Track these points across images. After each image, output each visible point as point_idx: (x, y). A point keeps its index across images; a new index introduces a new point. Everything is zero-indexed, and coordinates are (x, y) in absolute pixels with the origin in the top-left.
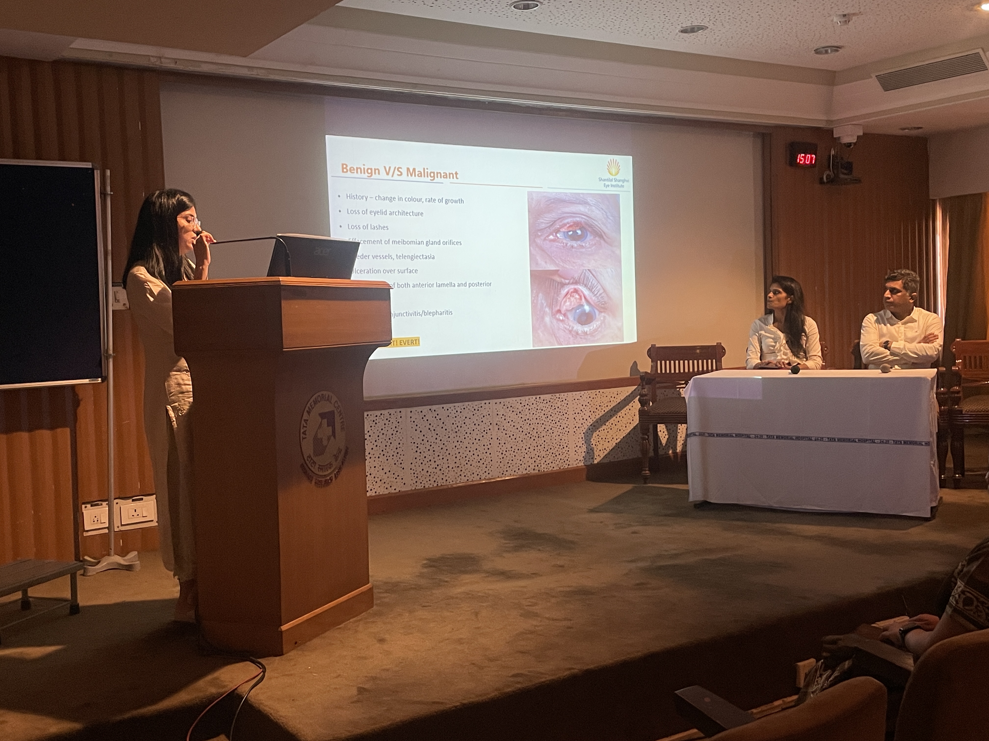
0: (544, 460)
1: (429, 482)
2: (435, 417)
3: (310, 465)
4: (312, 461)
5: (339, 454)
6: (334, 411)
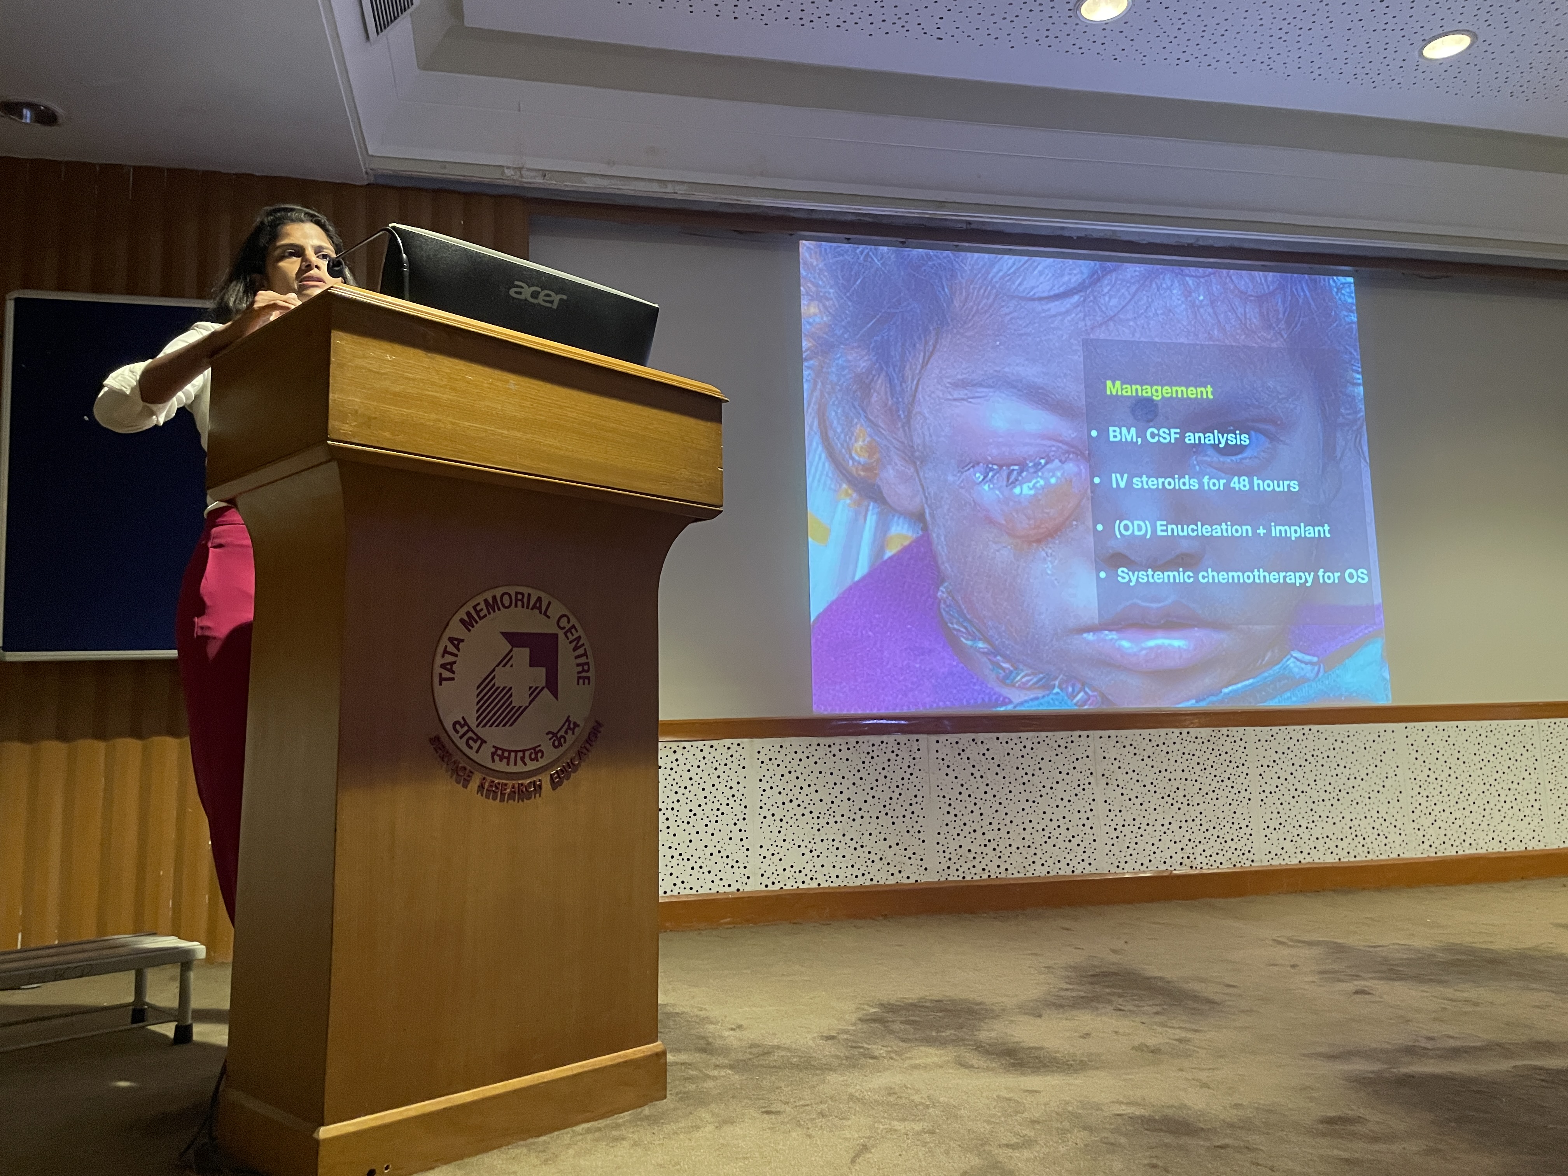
0: (1201, 847)
1: (973, 871)
2: (984, 754)
3: (461, 743)
4: (470, 734)
5: (566, 732)
6: (556, 636)
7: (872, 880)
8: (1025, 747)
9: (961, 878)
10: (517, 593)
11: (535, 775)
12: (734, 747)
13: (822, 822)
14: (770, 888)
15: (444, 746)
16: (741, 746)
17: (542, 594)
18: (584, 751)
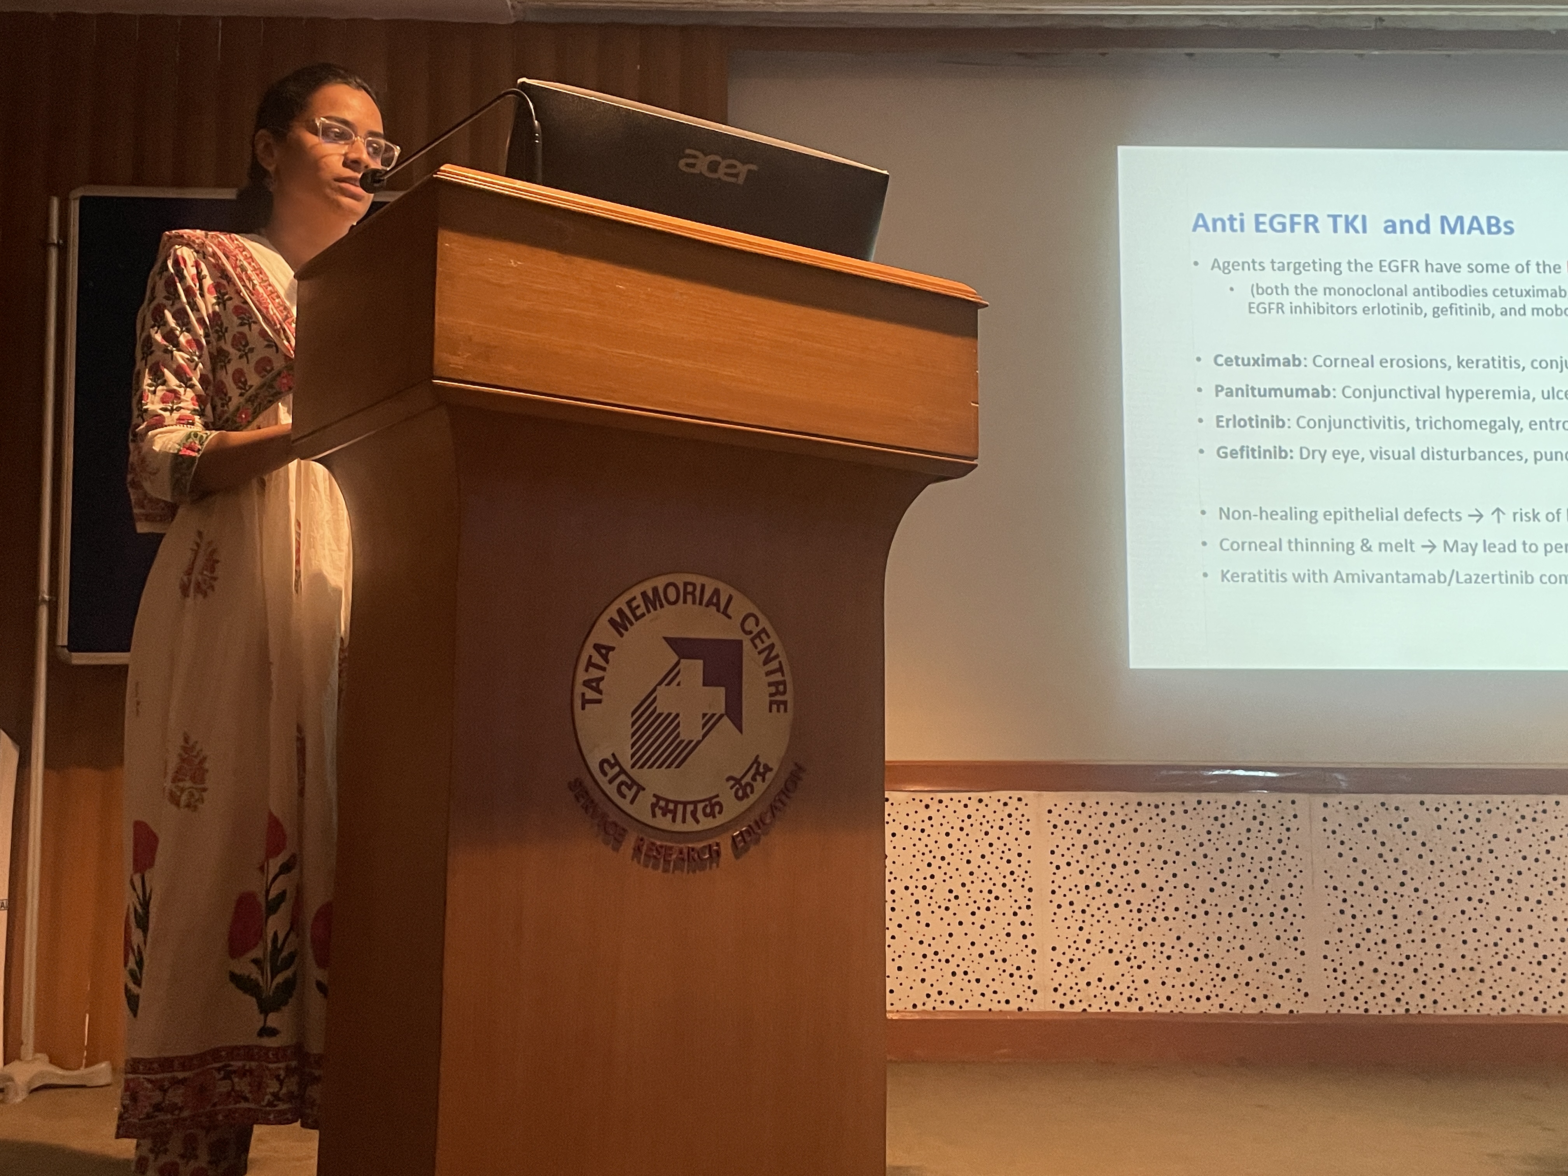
1: (1381, 1001)
2: (1399, 826)
3: (611, 790)
4: (622, 778)
5: (754, 779)
6: (740, 642)
7: (1221, 1006)
8: (1466, 817)
9: (1361, 1011)
10: (686, 584)
11: (712, 837)
12: (1013, 803)
13: (1146, 917)
14: (1068, 1008)
15: (587, 793)
16: (1024, 802)
17: (721, 586)
18: (779, 805)
